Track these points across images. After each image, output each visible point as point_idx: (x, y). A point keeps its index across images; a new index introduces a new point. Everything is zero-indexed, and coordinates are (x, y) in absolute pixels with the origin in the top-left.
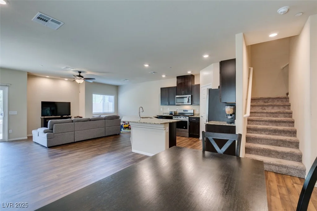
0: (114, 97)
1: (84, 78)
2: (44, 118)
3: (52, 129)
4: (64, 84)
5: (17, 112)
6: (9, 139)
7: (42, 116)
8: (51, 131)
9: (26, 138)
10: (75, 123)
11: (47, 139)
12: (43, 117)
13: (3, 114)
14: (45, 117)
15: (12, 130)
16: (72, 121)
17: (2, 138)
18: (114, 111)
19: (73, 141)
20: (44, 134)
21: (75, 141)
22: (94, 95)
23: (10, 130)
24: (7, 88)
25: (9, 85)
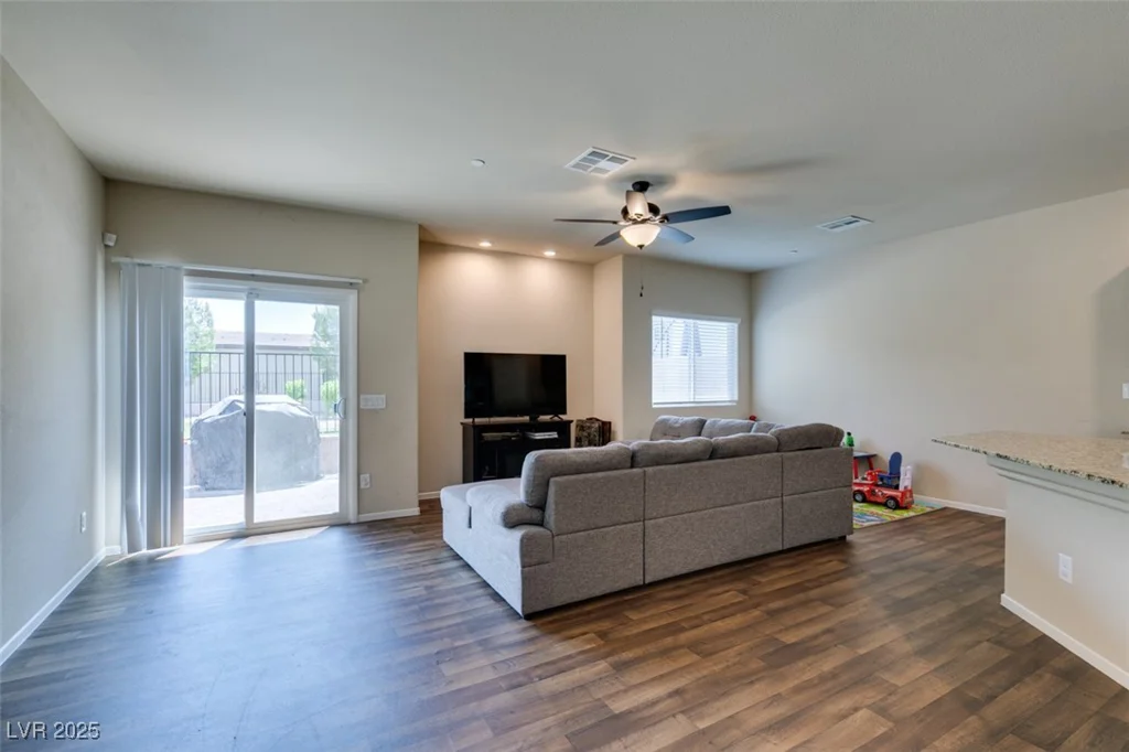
0: (736, 325)
1: (662, 212)
2: (475, 426)
3: (540, 506)
4: (542, 278)
5: (384, 396)
6: (359, 513)
7: (467, 416)
8: (536, 514)
9: (415, 511)
10: (650, 470)
11: (523, 567)
12: (471, 420)
13: (340, 409)
14: (478, 420)
15: (371, 477)
16: (633, 459)
17: (337, 510)
18: (736, 398)
19: (639, 580)
20: (505, 531)
21: (647, 582)
22: (656, 320)
23: (362, 476)
24: (352, 296)
25: (361, 281)
